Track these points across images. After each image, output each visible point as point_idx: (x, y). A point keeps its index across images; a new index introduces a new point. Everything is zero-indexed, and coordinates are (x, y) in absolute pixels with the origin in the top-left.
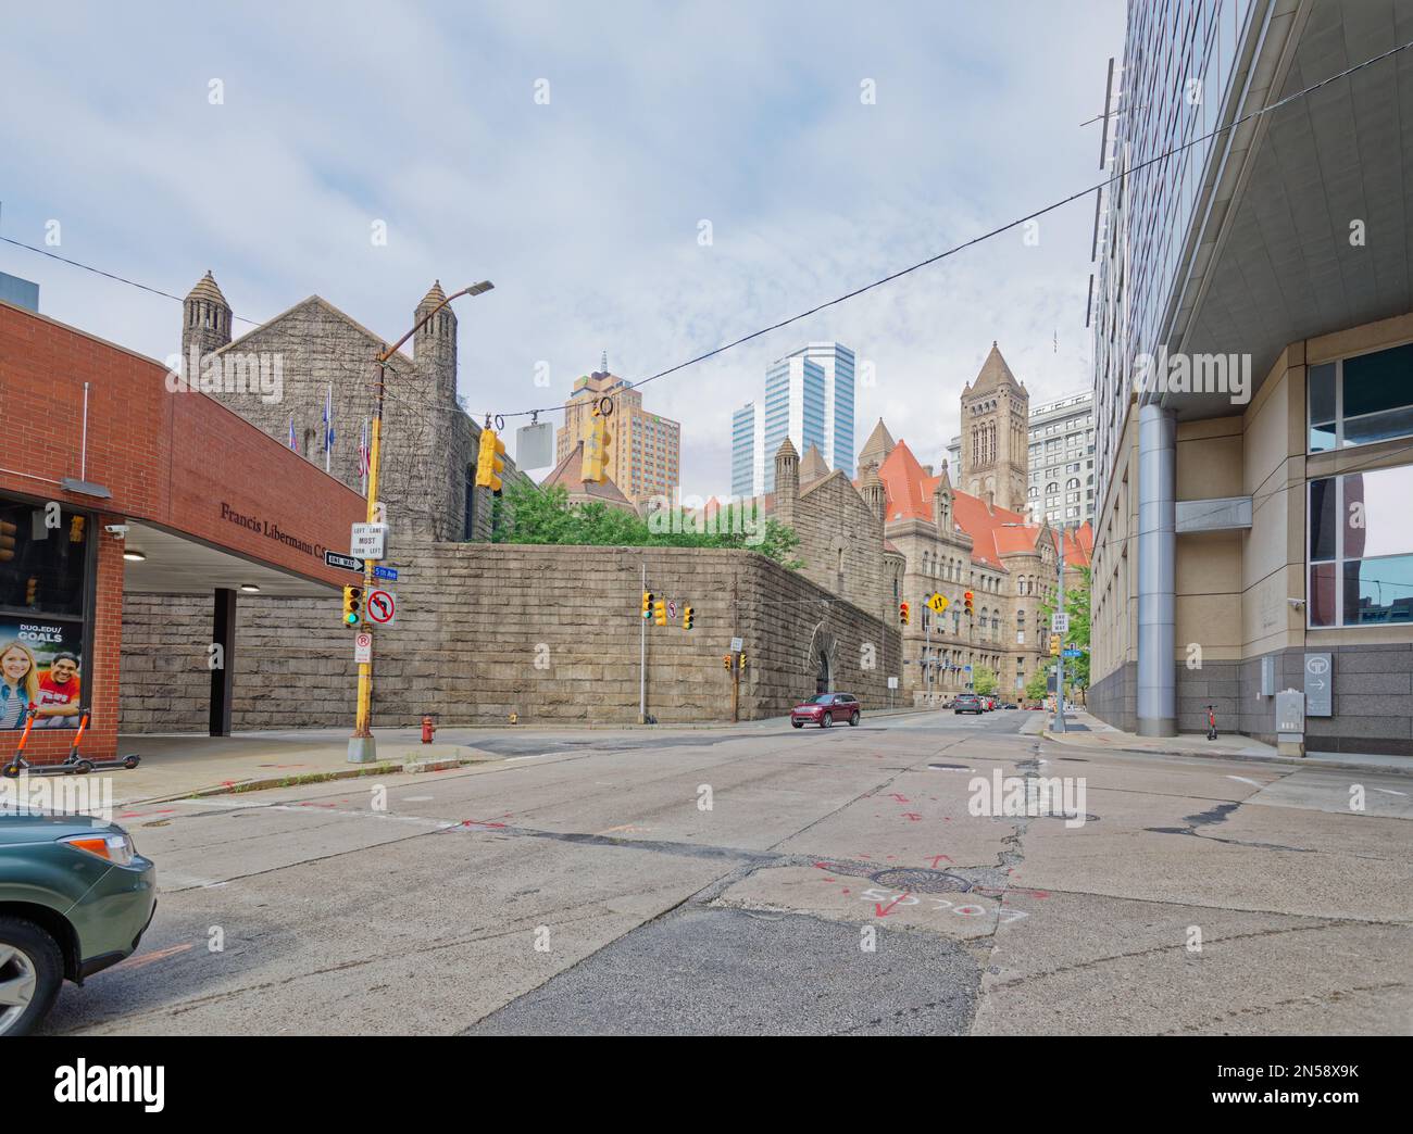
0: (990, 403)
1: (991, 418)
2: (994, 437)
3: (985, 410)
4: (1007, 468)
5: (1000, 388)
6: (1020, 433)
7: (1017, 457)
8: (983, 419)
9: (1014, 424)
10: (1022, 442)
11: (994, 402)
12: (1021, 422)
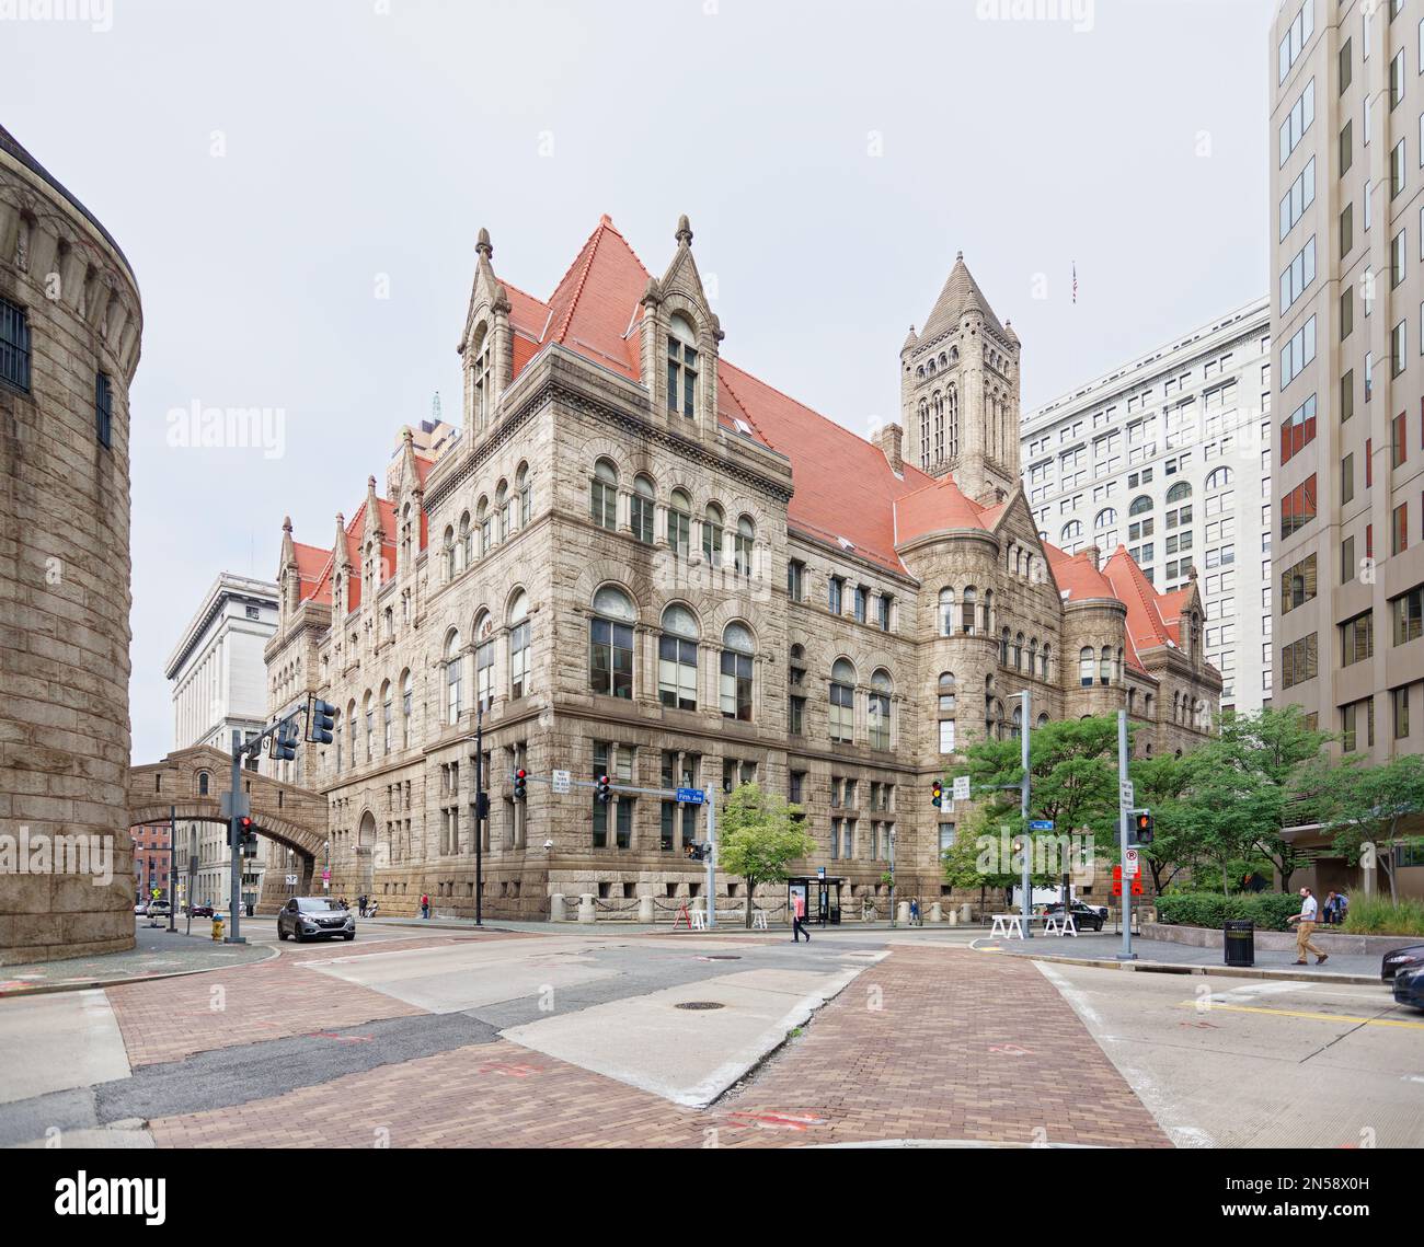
0: (948, 353)
1: (949, 378)
2: (955, 412)
3: (939, 368)
4: (978, 464)
5: (964, 321)
6: (1004, 409)
7: (999, 451)
8: (937, 384)
9: (990, 389)
10: (1007, 426)
11: (955, 349)
12: (1005, 388)
